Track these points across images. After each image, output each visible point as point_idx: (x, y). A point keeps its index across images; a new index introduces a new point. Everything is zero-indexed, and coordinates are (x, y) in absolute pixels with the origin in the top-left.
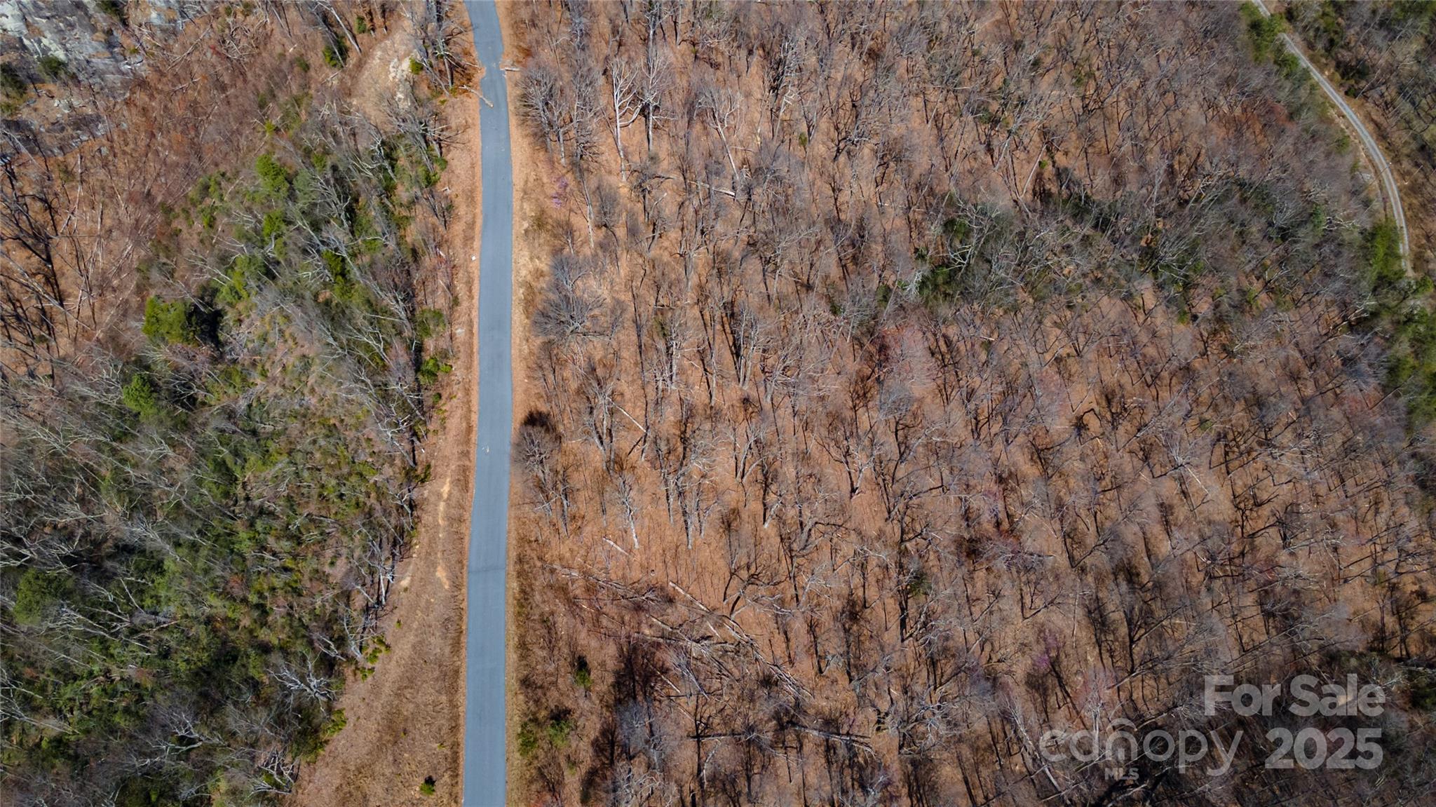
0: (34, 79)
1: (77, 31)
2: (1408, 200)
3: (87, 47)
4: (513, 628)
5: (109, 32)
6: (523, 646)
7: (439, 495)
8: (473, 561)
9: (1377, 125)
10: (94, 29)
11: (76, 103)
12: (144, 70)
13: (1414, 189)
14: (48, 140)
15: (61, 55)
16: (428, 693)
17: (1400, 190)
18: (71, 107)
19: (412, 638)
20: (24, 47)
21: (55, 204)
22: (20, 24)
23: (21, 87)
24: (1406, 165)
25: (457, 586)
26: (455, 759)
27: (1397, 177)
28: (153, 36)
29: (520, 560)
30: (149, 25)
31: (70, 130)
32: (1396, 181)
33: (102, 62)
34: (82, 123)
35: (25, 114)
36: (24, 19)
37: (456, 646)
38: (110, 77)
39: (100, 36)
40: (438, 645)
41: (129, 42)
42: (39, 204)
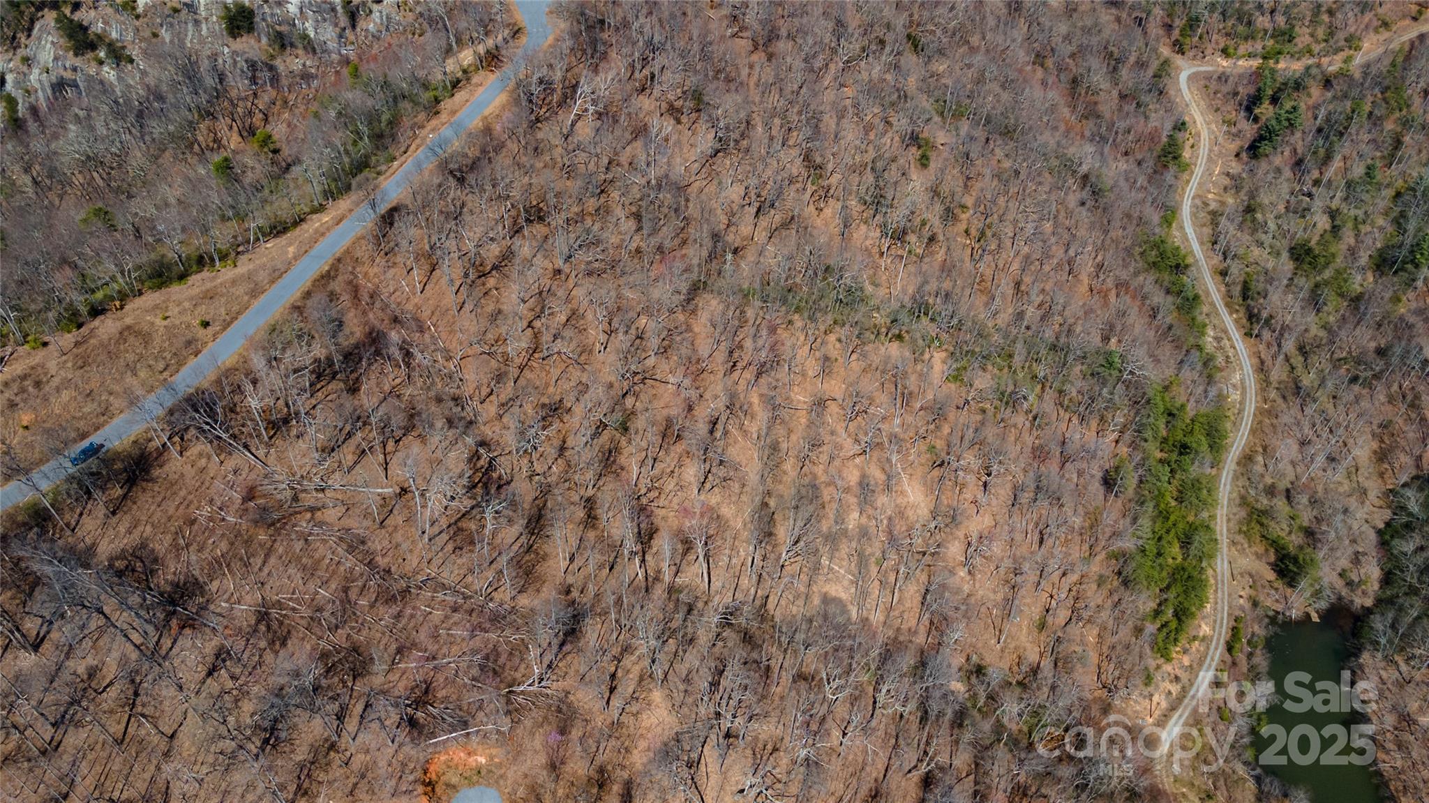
0: (292, 45)
1: (326, 25)
2: (1260, 418)
3: (328, 34)
4: (309, 284)
5: (344, 29)
6: (308, 295)
7: (320, 220)
8: (313, 252)
9: (1262, 362)
10: (336, 25)
11: (308, 63)
12: (352, 56)
13: (1272, 413)
14: (284, 82)
15: (312, 35)
16: (240, 290)
17: (1257, 408)
18: (304, 65)
19: (251, 267)
20: (294, 25)
21: (270, 119)
22: (297, 11)
23: (283, 47)
24: (1273, 394)
25: (296, 258)
26: (229, 324)
27: (1259, 398)
28: (366, 37)
29: (339, 260)
30: (367, 30)
31: (298, 79)
32: (1257, 402)
33: (332, 45)
34: (306, 76)
35: (278, 62)
36: (301, 9)
37: (272, 282)
38: (334, 56)
39: (338, 30)
40: (262, 276)
41: (352, 38)
42: (261, 115)
